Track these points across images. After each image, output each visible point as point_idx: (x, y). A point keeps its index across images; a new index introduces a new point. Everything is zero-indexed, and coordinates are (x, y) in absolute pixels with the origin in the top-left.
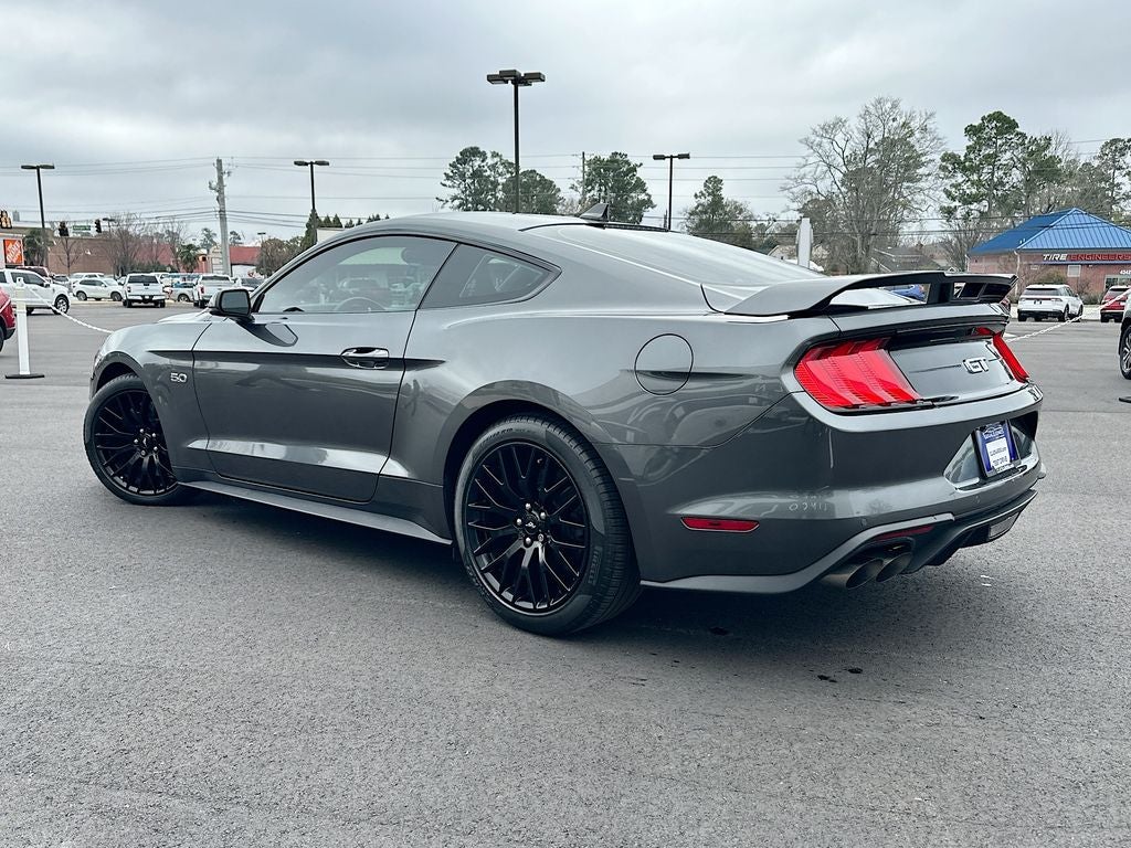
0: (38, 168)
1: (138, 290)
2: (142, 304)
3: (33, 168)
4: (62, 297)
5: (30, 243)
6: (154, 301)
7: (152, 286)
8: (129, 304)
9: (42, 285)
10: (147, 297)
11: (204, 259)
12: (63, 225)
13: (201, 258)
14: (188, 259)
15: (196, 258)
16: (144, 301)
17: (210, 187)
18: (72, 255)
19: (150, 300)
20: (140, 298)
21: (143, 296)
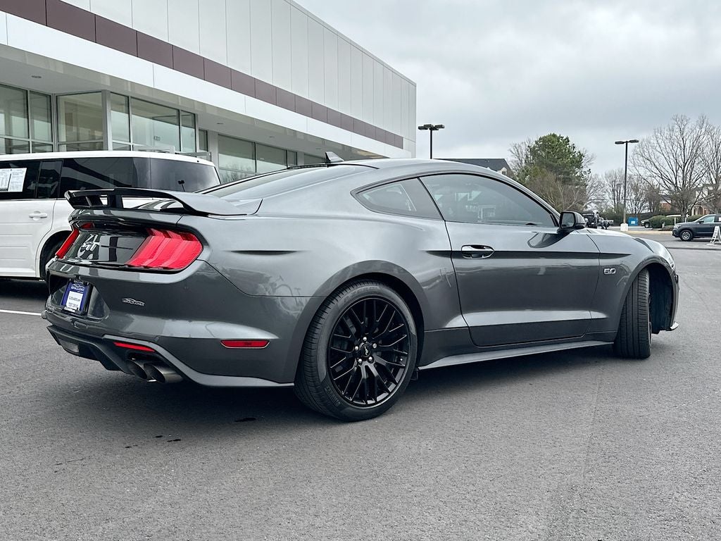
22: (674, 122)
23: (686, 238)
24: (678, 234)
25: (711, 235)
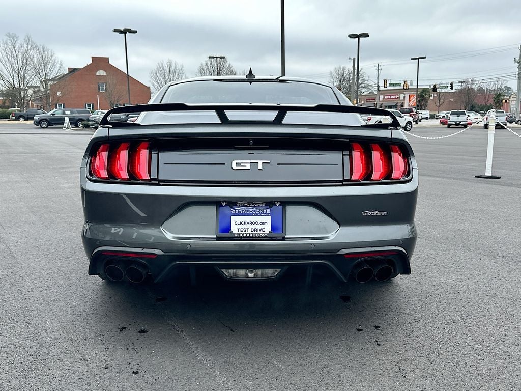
0: (418, 59)
1: (453, 119)
2: (455, 126)
3: (416, 59)
4: (409, 122)
5: (422, 96)
6: (462, 125)
7: (461, 117)
8: (449, 126)
9: (400, 117)
10: (458, 123)
11: (506, 101)
12: (435, 86)
13: (504, 101)
14: (498, 102)
15: (502, 101)
16: (456, 124)
17: (515, 61)
18: (441, 101)
19: (459, 124)
20: (454, 123)
21: (456, 122)
22: (7, 37)
23: (44, 126)
24: (38, 123)
25: (63, 124)
